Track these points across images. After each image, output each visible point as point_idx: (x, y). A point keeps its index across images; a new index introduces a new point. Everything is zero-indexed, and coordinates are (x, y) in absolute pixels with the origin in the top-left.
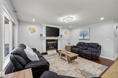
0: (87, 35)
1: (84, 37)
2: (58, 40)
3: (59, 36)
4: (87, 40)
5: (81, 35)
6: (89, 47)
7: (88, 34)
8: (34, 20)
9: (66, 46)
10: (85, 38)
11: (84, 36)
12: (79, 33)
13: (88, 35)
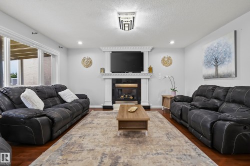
0: (227, 59)
1: (217, 66)
2: (140, 79)
3: (143, 70)
4: (228, 76)
5: (208, 63)
6: (228, 102)
7: (230, 53)
8: (80, 43)
9: (164, 98)
10: (222, 70)
11: (217, 62)
12: (203, 57)
13: (229, 57)
